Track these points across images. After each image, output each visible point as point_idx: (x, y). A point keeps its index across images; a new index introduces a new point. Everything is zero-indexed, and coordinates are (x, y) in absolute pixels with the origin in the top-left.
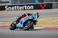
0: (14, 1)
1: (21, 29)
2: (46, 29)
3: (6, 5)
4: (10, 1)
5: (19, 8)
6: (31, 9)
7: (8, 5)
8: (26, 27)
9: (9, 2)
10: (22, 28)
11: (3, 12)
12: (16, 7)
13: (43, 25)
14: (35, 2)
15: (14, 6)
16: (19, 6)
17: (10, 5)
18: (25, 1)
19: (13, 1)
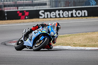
0: (55, 2)
3: (40, 9)
4: (47, 3)
7: (45, 9)
9: (45, 4)
10: (31, 48)
11: (37, 21)
14: (90, 4)
15: (55, 11)
16: (64, 10)
17: (48, 8)
18: (72, 2)
19: (53, 1)
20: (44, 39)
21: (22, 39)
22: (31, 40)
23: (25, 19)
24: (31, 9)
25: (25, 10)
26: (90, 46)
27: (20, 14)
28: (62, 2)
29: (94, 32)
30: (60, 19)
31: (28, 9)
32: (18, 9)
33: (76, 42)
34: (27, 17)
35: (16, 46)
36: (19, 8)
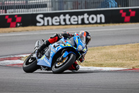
0: (58, 2)
1: (46, 71)
2: (136, 72)
3: (38, 12)
4: (48, 4)
5: (70, 20)
6: (99, 21)
7: (44, 12)
8: (57, 65)
9: (45, 6)
10: (49, 69)
12: (64, 17)
13: (128, 62)
15: (58, 15)
16: (71, 14)
17: (49, 12)
18: (84, 2)
19: (55, 2)
20: (69, 56)
21: (35, 56)
22: (48, 57)
23: (17, 26)
24: (25, 13)
25: (16, 13)
26: (108, 66)
27: (10, 20)
28: (69, 3)
29: (114, 45)
30: (66, 26)
31: (20, 13)
32: (6, 12)
33: (88, 60)
34: (18, 24)
35: (25, 66)
36: (8, 11)
